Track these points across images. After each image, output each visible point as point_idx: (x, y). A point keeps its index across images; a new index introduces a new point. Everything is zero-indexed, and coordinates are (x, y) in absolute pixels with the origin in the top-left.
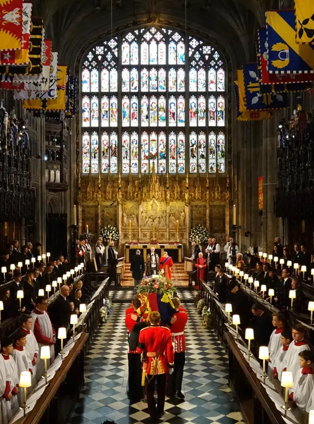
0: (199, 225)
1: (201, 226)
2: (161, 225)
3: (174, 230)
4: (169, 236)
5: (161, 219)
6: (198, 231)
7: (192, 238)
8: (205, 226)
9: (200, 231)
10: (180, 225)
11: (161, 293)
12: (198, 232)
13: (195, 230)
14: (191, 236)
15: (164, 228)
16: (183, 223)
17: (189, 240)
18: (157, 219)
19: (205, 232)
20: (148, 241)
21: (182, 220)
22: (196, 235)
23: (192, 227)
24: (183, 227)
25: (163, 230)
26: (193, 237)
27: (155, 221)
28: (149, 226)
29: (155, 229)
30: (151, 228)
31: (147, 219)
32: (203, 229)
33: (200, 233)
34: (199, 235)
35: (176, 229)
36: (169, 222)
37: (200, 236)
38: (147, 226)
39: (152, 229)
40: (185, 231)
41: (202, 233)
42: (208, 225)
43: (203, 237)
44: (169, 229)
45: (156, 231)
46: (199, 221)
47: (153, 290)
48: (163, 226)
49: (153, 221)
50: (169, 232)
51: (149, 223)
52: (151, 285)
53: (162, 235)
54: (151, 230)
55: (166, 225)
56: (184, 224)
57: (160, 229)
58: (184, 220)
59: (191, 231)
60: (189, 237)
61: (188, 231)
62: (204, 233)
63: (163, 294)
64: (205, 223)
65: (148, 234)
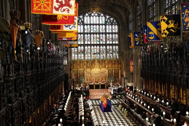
2: (99, 76)
5: (98, 74)
10: (105, 76)
20: (94, 81)
22: (110, 79)
23: (108, 77)
31: (94, 74)
32: (112, 77)
35: (103, 77)
36: (101, 75)
37: (112, 80)
39: (96, 78)
40: (106, 78)
42: (114, 76)
44: (101, 77)
46: (111, 75)
47: (106, 97)
49: (96, 75)
53: (99, 79)
58: (106, 74)
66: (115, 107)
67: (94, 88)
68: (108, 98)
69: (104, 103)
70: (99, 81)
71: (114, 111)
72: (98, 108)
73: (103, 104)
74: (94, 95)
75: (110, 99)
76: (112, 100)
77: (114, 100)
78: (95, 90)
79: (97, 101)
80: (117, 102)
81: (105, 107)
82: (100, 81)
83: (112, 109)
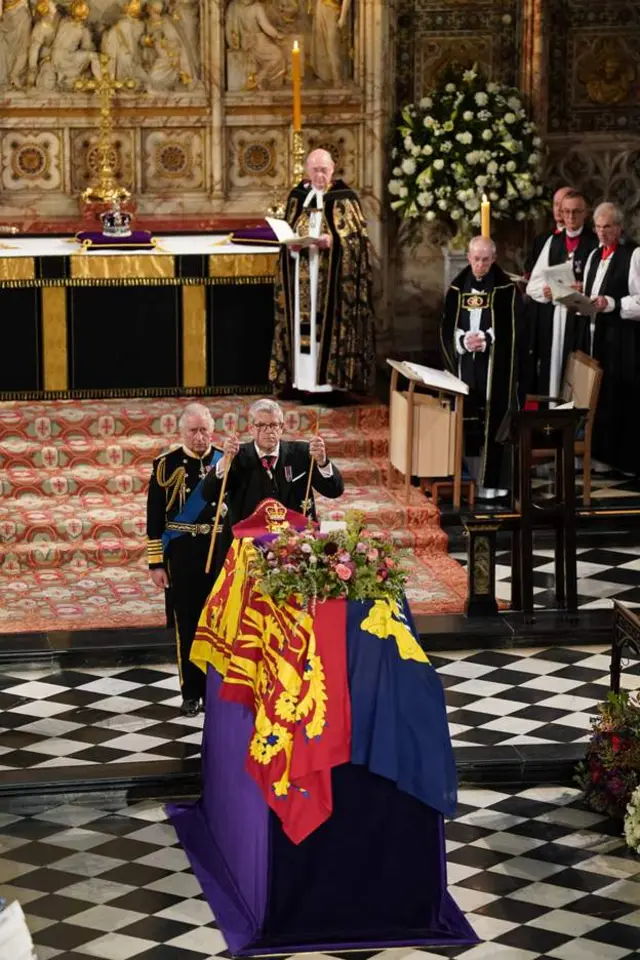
0: (470, 75)
1: (480, 84)
2: (158, 73)
3: (266, 119)
4: (228, 165)
5: (157, 22)
6: (461, 126)
7: (410, 182)
8: (512, 81)
9: (475, 128)
10: (311, 76)
11: (361, 595)
12: (465, 138)
13: (439, 113)
14: (408, 166)
15: (184, 98)
16: (334, 60)
17: (389, 198)
18: (128, 27)
19: (515, 130)
20: (57, 206)
21: (331, 33)
22: (449, 159)
23: (403, 92)
24: (338, 93)
25: (176, 120)
26: (424, 179)
27: (111, 40)
28: (61, 87)
29: (117, 106)
30: (81, 102)
31: (45, 28)
32: (496, 110)
33: (478, 144)
34: (472, 157)
35: (281, 106)
36: (226, 46)
37: (481, 169)
38: (47, 80)
39: (90, 112)
40: (352, 126)
41: (494, 144)
42: (533, 67)
43: (504, 177)
44: (227, 110)
45: (119, 129)
46: (467, 40)
47: (328, 587)
48: (178, 84)
49: (98, 44)
50: (228, 130)
51: (67, 58)
52: (320, 564)
53: (172, 158)
54: (82, 122)
55: (200, 72)
56: (348, 68)
57: (153, 110)
58: (347, 35)
59: (398, 120)
60: (387, 177)
61: (377, 125)
62: (508, 144)
63: (370, 602)
64: (509, 56)
65: (57, 149)
66: (528, 821)
67: (56, 373)
68: (381, 621)
69: (267, 742)
70: (162, 210)
71: (502, 909)
72: (122, 844)
73: (262, 753)
74: (43, 547)
75: (410, 649)
76: (465, 671)
77: (526, 662)
78: (73, 413)
79: (109, 686)
80: (580, 714)
81: (299, 831)
82: (192, 203)
83: (456, 872)
